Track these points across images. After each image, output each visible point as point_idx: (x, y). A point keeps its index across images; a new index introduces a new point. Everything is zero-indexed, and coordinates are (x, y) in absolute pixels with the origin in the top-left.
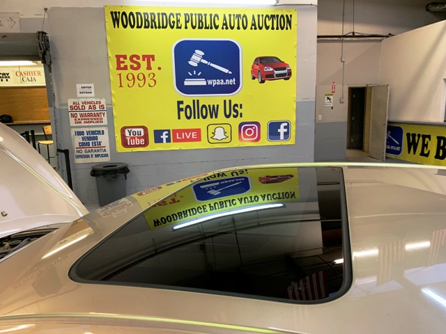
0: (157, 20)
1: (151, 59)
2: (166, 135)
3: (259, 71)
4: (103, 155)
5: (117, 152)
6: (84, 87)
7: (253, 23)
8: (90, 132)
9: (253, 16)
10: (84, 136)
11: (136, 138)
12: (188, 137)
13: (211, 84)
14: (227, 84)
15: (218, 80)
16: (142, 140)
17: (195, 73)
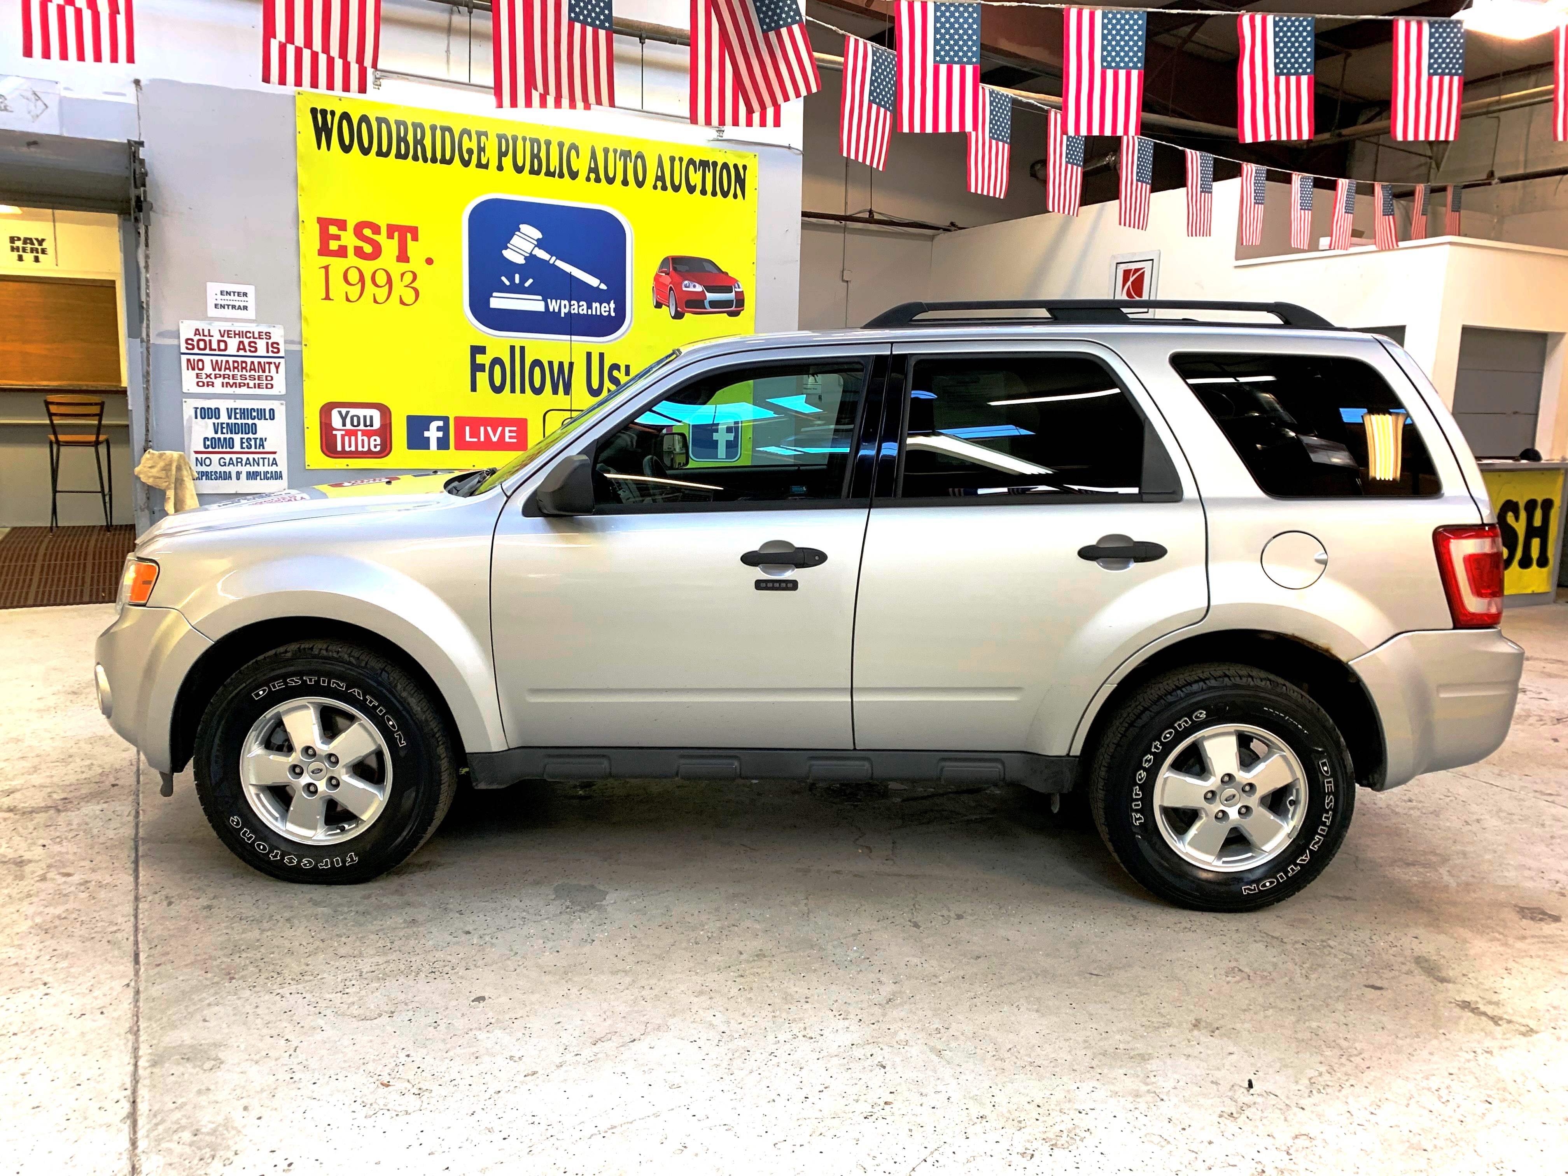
0: (428, 142)
1: (409, 236)
2: (439, 429)
3: (671, 289)
4: (269, 475)
5: (307, 468)
6: (228, 293)
7: (659, 174)
8: (238, 411)
9: (660, 157)
10: (220, 421)
11: (359, 433)
12: (495, 439)
13: (557, 310)
14: (594, 313)
15: (573, 302)
16: (375, 440)
17: (517, 281)
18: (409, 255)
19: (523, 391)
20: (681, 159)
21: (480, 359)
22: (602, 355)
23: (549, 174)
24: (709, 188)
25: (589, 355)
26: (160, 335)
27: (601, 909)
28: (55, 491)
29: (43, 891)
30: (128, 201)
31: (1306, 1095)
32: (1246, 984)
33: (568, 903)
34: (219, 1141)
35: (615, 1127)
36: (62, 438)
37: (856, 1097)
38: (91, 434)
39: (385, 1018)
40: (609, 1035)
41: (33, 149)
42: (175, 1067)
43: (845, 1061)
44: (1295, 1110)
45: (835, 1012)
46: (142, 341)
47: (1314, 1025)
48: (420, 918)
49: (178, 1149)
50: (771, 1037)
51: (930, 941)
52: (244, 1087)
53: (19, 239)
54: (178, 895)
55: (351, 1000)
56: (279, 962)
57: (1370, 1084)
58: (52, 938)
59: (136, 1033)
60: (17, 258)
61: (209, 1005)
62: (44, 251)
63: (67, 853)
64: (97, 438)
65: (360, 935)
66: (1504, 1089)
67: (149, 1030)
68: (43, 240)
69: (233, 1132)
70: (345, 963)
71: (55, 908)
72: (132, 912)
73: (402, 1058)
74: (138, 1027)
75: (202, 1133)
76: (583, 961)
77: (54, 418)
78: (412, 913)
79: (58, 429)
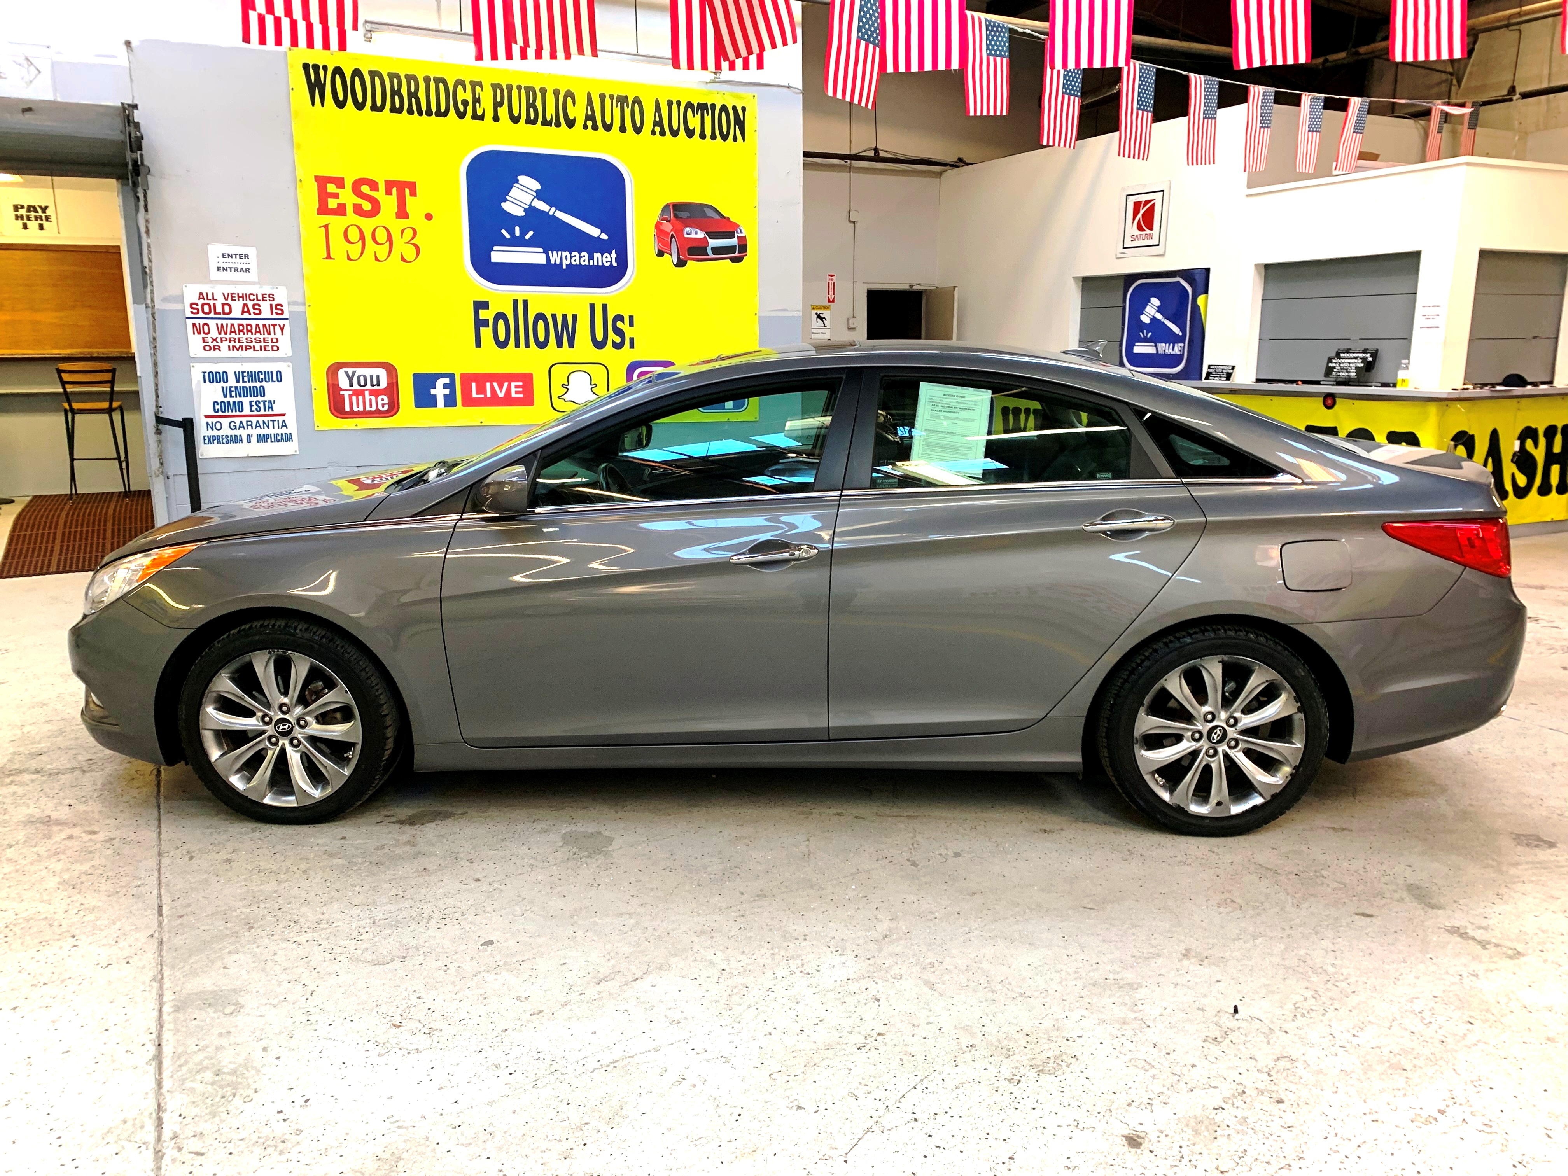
0: (422, 95)
1: (407, 191)
2: (445, 386)
3: (673, 236)
4: (279, 438)
5: (317, 429)
6: (230, 256)
7: (657, 119)
8: (245, 374)
9: (657, 102)
10: (228, 385)
11: (367, 393)
12: (501, 394)
13: (558, 262)
14: (596, 264)
15: (574, 254)
16: (383, 400)
17: (517, 233)
18: (408, 211)
19: (527, 345)
20: (679, 103)
21: (483, 314)
22: (605, 307)
23: (546, 123)
24: (708, 131)
25: (592, 306)
26: (165, 300)
27: (606, 854)
28: (72, 460)
29: (70, 848)
30: (126, 164)
31: (1290, 1019)
32: (1238, 913)
33: (575, 850)
34: (239, 1080)
35: (617, 1061)
36: (76, 406)
37: (850, 1030)
38: (105, 401)
39: (397, 963)
40: (613, 975)
41: (28, 115)
42: (197, 1011)
43: (840, 996)
44: (1279, 1033)
45: (832, 949)
46: (147, 307)
47: (1302, 952)
48: (430, 867)
49: (200, 1088)
50: (769, 974)
51: (928, 879)
52: (262, 1030)
53: (23, 207)
54: (199, 850)
55: (364, 946)
56: (295, 911)
57: (1354, 1008)
58: (79, 893)
59: (161, 981)
60: (21, 226)
61: (230, 953)
62: (48, 219)
63: (93, 812)
64: (111, 404)
65: (374, 885)
66: (1488, 1011)
67: (172, 978)
68: (47, 207)
69: (254, 1072)
70: (359, 911)
71: (82, 864)
72: (156, 867)
73: (414, 1000)
74: (162, 975)
75: (224, 1073)
76: (589, 904)
77: (67, 386)
78: (425, 862)
79: (71, 398)
